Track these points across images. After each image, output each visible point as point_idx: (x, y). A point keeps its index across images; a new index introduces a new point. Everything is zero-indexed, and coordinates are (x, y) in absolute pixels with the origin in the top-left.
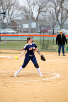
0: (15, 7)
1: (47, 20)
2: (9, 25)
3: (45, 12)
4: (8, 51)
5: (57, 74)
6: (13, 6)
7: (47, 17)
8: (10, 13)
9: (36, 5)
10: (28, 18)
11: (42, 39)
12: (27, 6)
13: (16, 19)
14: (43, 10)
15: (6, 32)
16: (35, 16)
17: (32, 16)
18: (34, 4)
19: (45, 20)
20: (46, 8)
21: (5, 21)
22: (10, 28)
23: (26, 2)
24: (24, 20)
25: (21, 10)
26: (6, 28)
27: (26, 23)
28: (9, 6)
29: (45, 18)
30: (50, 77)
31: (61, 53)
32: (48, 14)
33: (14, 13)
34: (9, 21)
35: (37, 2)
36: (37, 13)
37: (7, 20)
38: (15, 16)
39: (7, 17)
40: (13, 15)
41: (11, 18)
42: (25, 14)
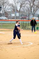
0: (7, 4)
1: (25, 11)
2: (3, 14)
3: (24, 7)
4: (3, 30)
5: (31, 43)
6: (5, 4)
7: (25, 10)
8: (4, 7)
9: (19, 3)
10: (15, 10)
11: (22, 22)
12: (14, 4)
13: (7, 11)
14: (23, 6)
15: (2, 18)
16: (18, 9)
17: (17, 9)
18: (18, 3)
19: (24, 12)
20: (24, 5)
21: (1, 12)
22: (4, 16)
23: (13, 1)
24: (12, 11)
25: (10, 6)
26: (2, 16)
27: (13, 13)
28: (3, 4)
29: (24, 11)
30: (27, 45)
31: (33, 31)
32: (26, 8)
33: (7, 8)
34: (3, 12)
35: (19, 1)
36: (20, 8)
37: (2, 11)
38: (7, 9)
39: (2, 10)
40: (6, 9)
41: (4, 10)
42: (12, 8)
